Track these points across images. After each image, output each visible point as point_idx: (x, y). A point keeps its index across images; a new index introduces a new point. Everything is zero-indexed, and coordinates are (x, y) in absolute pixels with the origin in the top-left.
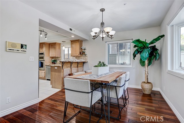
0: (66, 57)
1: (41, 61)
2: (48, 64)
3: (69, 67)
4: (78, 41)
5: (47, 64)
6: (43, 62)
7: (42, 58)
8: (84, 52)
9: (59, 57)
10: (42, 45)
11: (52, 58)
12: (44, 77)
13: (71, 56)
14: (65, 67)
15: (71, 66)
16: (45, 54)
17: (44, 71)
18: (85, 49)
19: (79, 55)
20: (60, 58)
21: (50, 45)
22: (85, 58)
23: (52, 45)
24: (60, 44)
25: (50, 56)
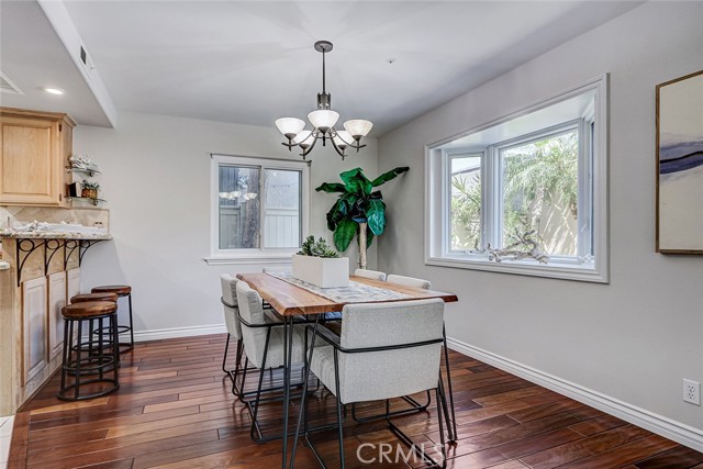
3: (40, 269)
4: (54, 120)
8: (95, 189)
14: (28, 270)
18: (90, 173)
19: (62, 204)
22: (92, 219)
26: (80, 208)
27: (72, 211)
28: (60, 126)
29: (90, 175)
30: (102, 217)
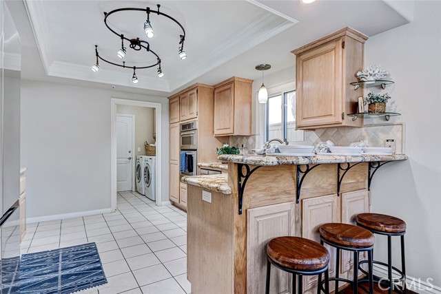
0: (276, 134)
2: (207, 165)
3: (286, 192)
4: (337, 40)
5: (203, 164)
6: (193, 153)
8: (383, 101)
9: (247, 137)
10: (191, 95)
11: (224, 138)
13: (298, 127)
14: (260, 195)
15: (298, 188)
16: (197, 127)
18: (381, 85)
19: (348, 121)
20: (251, 140)
21: (217, 91)
22: (383, 137)
23: (220, 91)
24: (250, 83)
25: (216, 132)
26: (371, 126)
27: (363, 129)
28: (343, 43)
29: (381, 87)
30: (395, 133)
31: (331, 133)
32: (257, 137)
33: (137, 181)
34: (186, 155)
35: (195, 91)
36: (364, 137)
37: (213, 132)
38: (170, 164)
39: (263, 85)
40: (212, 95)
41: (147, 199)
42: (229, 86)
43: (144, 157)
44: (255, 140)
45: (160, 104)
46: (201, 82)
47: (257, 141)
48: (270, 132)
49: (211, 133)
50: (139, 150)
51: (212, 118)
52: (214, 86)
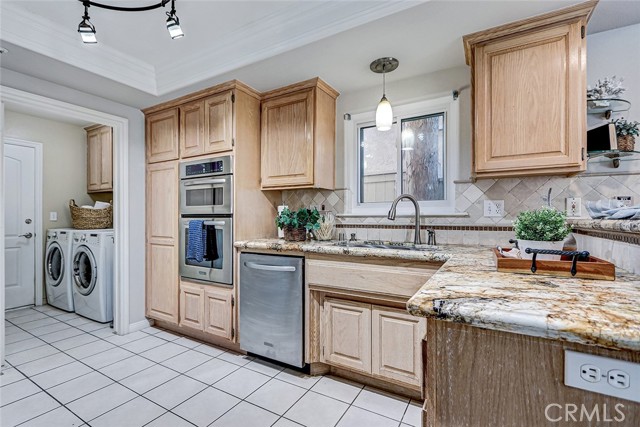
1: (208, 222)
6: (219, 223)
7: (215, 195)
9: (324, 191)
10: (214, 105)
11: (275, 195)
12: (225, 334)
16: (233, 170)
17: (227, 293)
20: (333, 199)
21: (269, 104)
23: (279, 104)
25: (267, 182)
30: (630, 187)
31: (509, 186)
32: (347, 192)
33: (50, 281)
34: (204, 226)
35: (228, 97)
36: (574, 193)
37: (260, 181)
38: (149, 245)
39: (384, 98)
40: (257, 112)
41: (81, 320)
42: (304, 96)
43: (71, 232)
44: (342, 198)
45: (126, 121)
46: (242, 80)
47: (347, 199)
48: (365, 186)
49: (256, 182)
50: (53, 216)
51: (256, 156)
52: (262, 95)
